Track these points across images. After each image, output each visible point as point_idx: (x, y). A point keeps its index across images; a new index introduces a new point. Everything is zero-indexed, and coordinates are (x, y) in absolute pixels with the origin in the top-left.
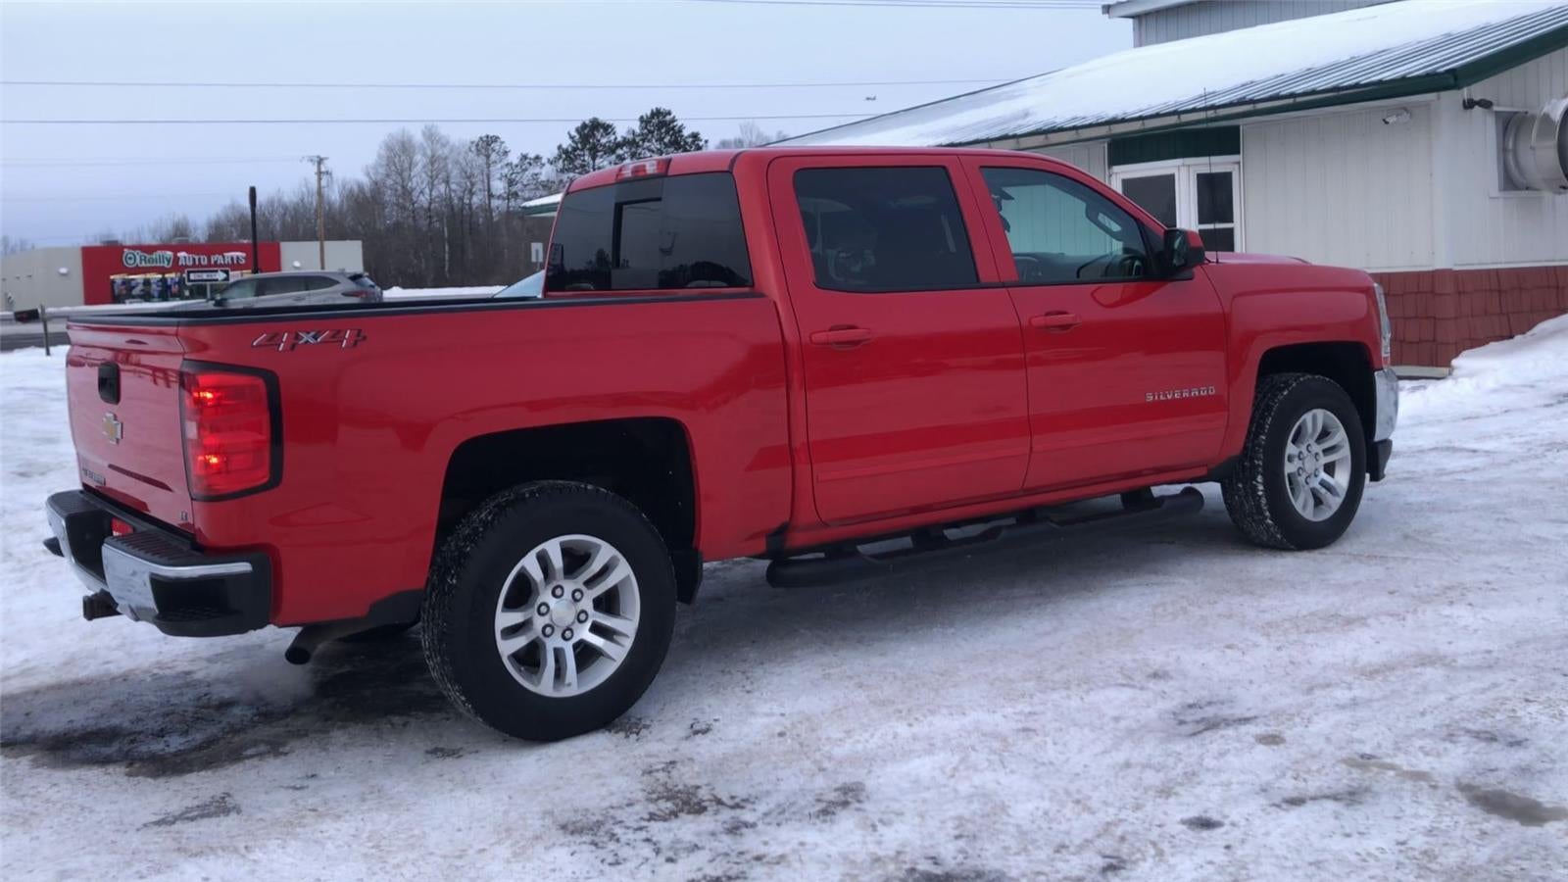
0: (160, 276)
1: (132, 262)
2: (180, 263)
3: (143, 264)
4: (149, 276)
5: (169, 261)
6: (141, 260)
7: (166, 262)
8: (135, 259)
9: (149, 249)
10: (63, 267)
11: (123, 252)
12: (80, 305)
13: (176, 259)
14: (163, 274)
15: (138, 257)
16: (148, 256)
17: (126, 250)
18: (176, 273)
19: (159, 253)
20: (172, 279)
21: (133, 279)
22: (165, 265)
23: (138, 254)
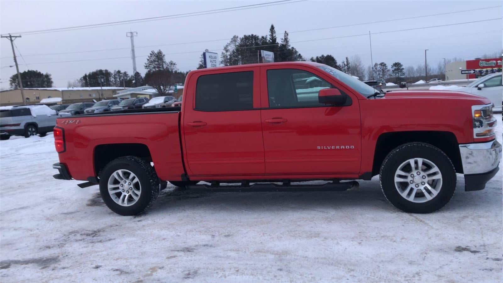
0: (492, 69)
1: (481, 65)
2: (498, 64)
3: (486, 65)
4: (487, 69)
5: (494, 64)
6: (485, 64)
7: (493, 64)
8: (482, 64)
9: (488, 60)
10: (460, 67)
11: (479, 62)
12: (465, 79)
13: (497, 63)
14: (492, 68)
15: (484, 63)
16: (487, 63)
17: (480, 61)
18: (497, 67)
19: (491, 61)
20: (495, 69)
21: (482, 70)
22: (493, 65)
23: (484, 62)
